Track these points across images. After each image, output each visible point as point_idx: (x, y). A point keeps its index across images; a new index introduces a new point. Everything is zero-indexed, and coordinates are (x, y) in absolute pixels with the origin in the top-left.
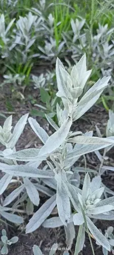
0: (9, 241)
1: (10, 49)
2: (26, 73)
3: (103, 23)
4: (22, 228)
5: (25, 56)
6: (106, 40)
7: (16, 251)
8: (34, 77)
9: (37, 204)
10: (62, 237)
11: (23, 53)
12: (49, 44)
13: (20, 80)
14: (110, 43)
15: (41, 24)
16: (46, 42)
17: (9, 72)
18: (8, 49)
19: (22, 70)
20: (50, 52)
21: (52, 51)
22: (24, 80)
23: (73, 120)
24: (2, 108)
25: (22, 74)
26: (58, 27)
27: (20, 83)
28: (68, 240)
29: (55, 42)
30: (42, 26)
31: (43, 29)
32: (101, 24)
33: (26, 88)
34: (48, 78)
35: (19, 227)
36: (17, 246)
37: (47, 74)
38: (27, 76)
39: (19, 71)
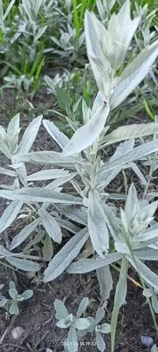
0: (19, 296)
1: (12, 41)
2: (34, 74)
3: (142, 3)
4: (37, 280)
5: (33, 52)
6: (146, 25)
7: (30, 312)
8: (46, 78)
9: (59, 240)
10: (94, 292)
11: (30, 47)
12: (67, 34)
13: (28, 83)
14: (152, 29)
15: (54, 7)
16: (61, 31)
17: (10, 72)
18: (9, 42)
19: (29, 71)
20: (68, 46)
21: (70, 44)
22: (33, 83)
23: (111, 107)
24: (3, 123)
25: (29, 75)
26: (78, 10)
27: (27, 88)
28: (103, 293)
29: (75, 30)
30: (56, 11)
31: (57, 13)
32: (139, 5)
33: (35, 95)
34: (67, 80)
35: (33, 278)
36: (31, 306)
37: (64, 75)
38: (36, 77)
39: (25, 71)
